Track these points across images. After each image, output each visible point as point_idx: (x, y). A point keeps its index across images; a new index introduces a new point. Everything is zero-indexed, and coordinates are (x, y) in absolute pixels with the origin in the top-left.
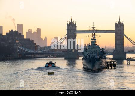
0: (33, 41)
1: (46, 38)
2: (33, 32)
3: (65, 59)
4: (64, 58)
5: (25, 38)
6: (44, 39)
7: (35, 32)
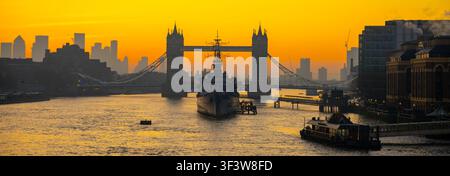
0: (105, 64)
1: (126, 58)
2: (103, 47)
3: (163, 96)
4: (160, 95)
5: (90, 58)
6: (122, 60)
7: (107, 48)
